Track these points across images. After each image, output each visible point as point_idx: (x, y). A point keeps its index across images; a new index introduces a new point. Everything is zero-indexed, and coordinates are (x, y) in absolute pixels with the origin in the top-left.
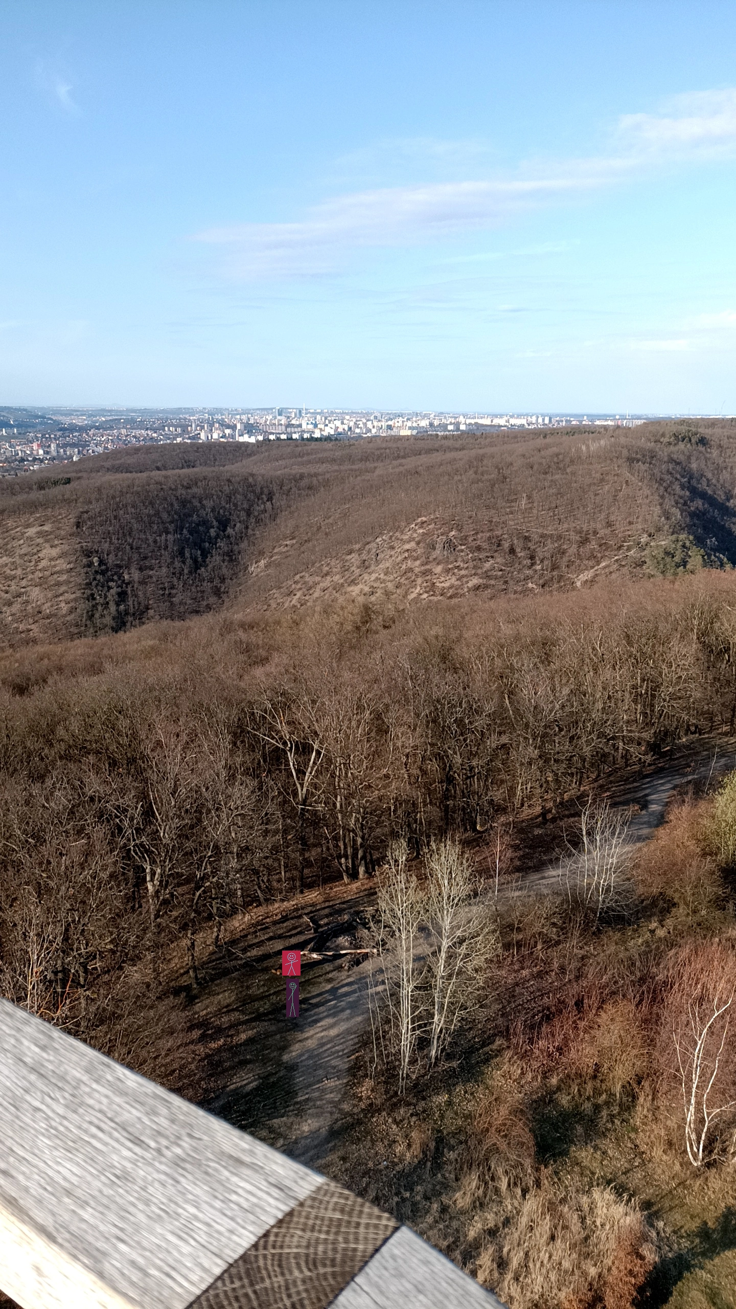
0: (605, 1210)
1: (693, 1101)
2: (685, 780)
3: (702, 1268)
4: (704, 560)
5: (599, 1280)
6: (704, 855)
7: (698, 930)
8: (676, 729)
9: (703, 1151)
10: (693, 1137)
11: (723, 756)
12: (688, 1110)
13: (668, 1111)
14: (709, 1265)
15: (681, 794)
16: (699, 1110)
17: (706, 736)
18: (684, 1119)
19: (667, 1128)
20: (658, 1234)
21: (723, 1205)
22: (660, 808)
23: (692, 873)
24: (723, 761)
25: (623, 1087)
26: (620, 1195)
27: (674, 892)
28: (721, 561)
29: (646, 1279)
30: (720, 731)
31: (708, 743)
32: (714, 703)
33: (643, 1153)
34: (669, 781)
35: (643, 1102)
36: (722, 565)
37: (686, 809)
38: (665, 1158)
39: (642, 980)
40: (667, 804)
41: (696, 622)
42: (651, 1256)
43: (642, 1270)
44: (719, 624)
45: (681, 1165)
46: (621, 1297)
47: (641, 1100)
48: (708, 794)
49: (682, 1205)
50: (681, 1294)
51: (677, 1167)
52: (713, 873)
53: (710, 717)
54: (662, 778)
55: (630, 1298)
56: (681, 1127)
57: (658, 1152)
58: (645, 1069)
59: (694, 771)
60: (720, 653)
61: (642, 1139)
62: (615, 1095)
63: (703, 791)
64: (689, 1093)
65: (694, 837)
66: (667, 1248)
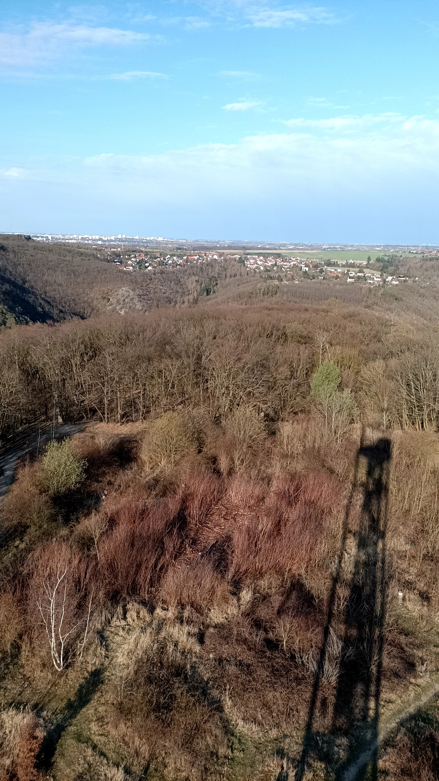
0: (10, 722)
1: (53, 636)
2: (24, 452)
3: (71, 725)
4: (16, 320)
5: (13, 765)
6: (41, 493)
7: (44, 537)
8: (14, 423)
9: (63, 660)
10: (56, 655)
11: (44, 434)
12: (51, 641)
13: (40, 647)
14: (74, 721)
15: (22, 461)
16: (57, 638)
17: (33, 424)
18: (50, 648)
19: (41, 657)
20: (44, 719)
21: (78, 685)
22: (12, 472)
23: (35, 506)
24: (44, 437)
25: (12, 644)
26: (18, 708)
27: (27, 519)
28: (26, 320)
29: (40, 748)
30: (40, 420)
31: (34, 428)
32: (35, 404)
33: (29, 678)
34: (15, 455)
35: (25, 648)
36: (27, 323)
37: (27, 469)
38: (42, 674)
39: (14, 578)
40: (16, 469)
41: (16, 358)
42: (40, 734)
43: (37, 745)
44: (30, 357)
45: (52, 674)
46: (27, 767)
47: (24, 647)
48: (38, 458)
49: (56, 695)
50: (61, 746)
51: (50, 676)
52: (47, 502)
53: (34, 412)
54: (10, 454)
55: (33, 765)
56: (49, 653)
57: (38, 673)
58: (23, 629)
59: (29, 446)
60: (34, 374)
61: (27, 671)
62: (7, 652)
63: (35, 457)
64: (50, 631)
65: (34, 484)
66: (50, 725)
